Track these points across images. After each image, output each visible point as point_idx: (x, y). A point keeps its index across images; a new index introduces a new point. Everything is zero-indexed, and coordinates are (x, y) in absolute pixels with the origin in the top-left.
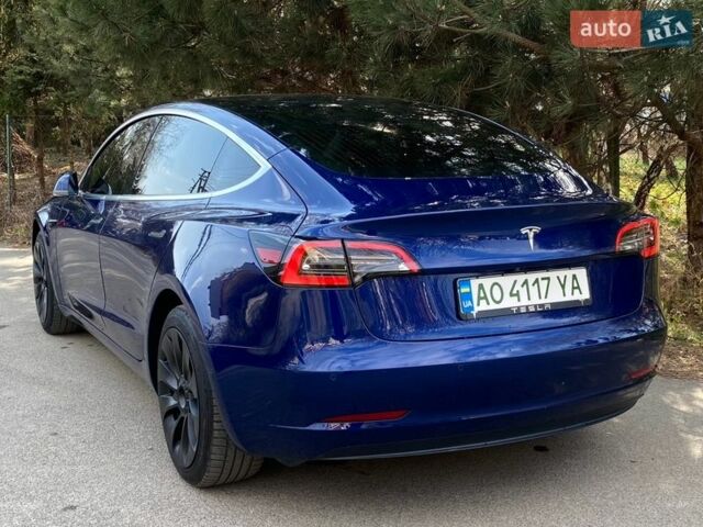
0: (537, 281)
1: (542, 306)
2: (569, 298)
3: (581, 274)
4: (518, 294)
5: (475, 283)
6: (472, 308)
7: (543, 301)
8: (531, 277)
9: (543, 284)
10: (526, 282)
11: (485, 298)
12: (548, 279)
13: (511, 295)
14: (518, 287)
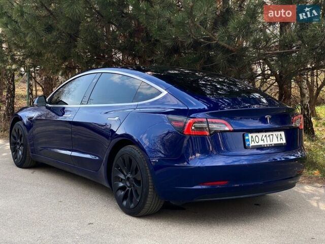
0: (269, 136)
1: (271, 145)
2: (279, 142)
3: (283, 133)
4: (263, 140)
5: (250, 135)
6: (249, 144)
7: (271, 143)
8: (268, 134)
9: (271, 136)
10: (266, 136)
11: (254, 141)
12: (273, 135)
13: (262, 140)
14: (263, 137)
